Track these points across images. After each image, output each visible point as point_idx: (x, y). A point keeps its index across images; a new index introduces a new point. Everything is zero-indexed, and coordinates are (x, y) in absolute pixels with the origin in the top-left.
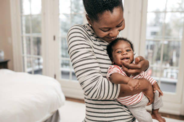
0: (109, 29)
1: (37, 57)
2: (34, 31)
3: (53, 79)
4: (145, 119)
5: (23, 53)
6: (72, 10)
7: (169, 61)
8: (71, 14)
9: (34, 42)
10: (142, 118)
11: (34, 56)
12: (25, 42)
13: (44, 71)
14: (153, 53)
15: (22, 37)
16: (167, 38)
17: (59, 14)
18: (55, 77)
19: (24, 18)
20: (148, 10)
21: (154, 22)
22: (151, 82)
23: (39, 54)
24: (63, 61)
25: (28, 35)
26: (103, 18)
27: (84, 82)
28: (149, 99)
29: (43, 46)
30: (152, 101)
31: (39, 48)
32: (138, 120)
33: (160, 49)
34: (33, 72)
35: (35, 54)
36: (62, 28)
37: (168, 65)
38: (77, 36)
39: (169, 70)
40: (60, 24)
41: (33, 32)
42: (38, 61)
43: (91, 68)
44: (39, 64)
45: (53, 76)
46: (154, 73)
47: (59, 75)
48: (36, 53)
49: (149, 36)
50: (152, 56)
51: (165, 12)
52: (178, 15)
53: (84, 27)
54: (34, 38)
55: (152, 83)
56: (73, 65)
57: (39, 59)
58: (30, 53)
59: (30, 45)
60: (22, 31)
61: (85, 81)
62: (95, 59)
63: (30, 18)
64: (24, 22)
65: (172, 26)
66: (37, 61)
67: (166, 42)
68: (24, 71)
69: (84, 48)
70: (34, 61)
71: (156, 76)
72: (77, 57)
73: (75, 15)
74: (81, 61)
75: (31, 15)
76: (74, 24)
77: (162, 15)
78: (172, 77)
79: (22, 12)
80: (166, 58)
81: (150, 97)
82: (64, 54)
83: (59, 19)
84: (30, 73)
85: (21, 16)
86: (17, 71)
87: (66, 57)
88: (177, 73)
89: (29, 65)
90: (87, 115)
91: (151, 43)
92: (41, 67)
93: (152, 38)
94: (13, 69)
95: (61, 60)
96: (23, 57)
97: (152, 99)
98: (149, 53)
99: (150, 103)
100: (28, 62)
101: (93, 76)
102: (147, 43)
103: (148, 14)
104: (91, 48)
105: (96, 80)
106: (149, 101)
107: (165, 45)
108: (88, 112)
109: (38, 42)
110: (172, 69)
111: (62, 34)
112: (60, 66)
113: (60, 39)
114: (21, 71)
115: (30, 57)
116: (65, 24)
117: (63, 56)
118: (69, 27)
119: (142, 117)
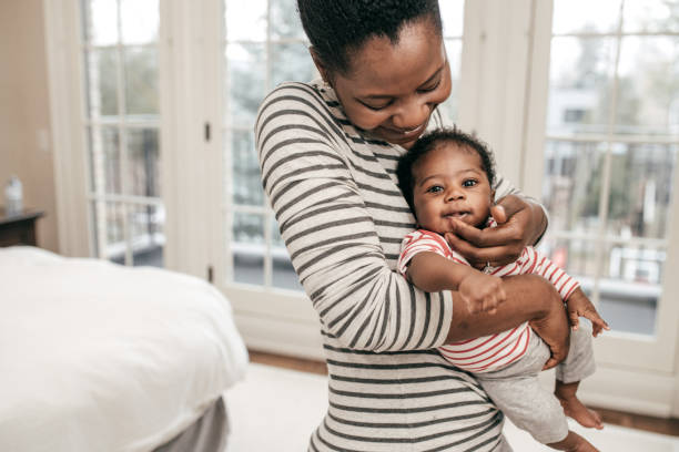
0: (392, 101)
1: (144, 201)
2: (131, 108)
3: (202, 283)
4: (535, 417)
5: (94, 188)
6: (271, 29)
7: (631, 219)
8: (269, 44)
9: (131, 146)
10: (525, 412)
11: (132, 200)
12: (98, 147)
13: (168, 255)
14: (572, 189)
15: (89, 129)
16: (623, 133)
17: (224, 44)
18: (211, 276)
19: (94, 58)
20: (555, 30)
21: (575, 75)
22: (558, 287)
23: (150, 191)
24: (238, 215)
25: (111, 120)
26: (365, 62)
27: (323, 289)
28: (549, 346)
29: (165, 164)
30: (560, 354)
31: (150, 170)
32: (513, 419)
33: (596, 174)
34: (129, 259)
35: (136, 193)
36: (236, 96)
37: (627, 234)
38: (293, 126)
39: (631, 253)
40: (229, 81)
41: (128, 111)
42: (149, 218)
43: (350, 237)
44: (151, 228)
45: (205, 273)
46: (576, 264)
47: (225, 270)
48: (142, 187)
49: (556, 126)
50: (570, 200)
51: (619, 34)
52: (666, 46)
53: (317, 91)
54: (133, 132)
55: (564, 293)
56: (283, 228)
57: (150, 210)
58: (118, 189)
59: (117, 156)
60: (89, 108)
61: (329, 285)
62: (359, 205)
63: (116, 57)
64: (95, 74)
65: (641, 88)
66: (142, 219)
67: (619, 149)
68: (97, 255)
69: (319, 167)
70: (135, 217)
71: (582, 274)
72: (296, 201)
73: (284, 46)
74: (311, 214)
75: (121, 48)
76: (279, 80)
77: (607, 46)
78: (640, 276)
79: (86, 37)
80: (619, 207)
81: (554, 339)
82: (244, 192)
83: (225, 61)
84: (120, 260)
85: (86, 52)
86: (69, 254)
87: (251, 201)
88: (659, 263)
89: (115, 231)
90: (332, 405)
91: (566, 151)
92: (160, 239)
93: (568, 132)
94: (55, 248)
95: (231, 214)
96: (94, 203)
97: (561, 348)
98: (555, 189)
99: (553, 362)
100: (110, 222)
101: (356, 267)
102: (549, 151)
103: (554, 41)
104: (344, 166)
105: (367, 282)
106: (552, 353)
107: (615, 157)
108: (336, 395)
109: (148, 146)
110: (642, 248)
111: (235, 118)
112: (229, 234)
113: (229, 136)
114: (84, 254)
115: (118, 204)
116: (246, 81)
117: (239, 200)
118: (260, 92)
119: (526, 408)
